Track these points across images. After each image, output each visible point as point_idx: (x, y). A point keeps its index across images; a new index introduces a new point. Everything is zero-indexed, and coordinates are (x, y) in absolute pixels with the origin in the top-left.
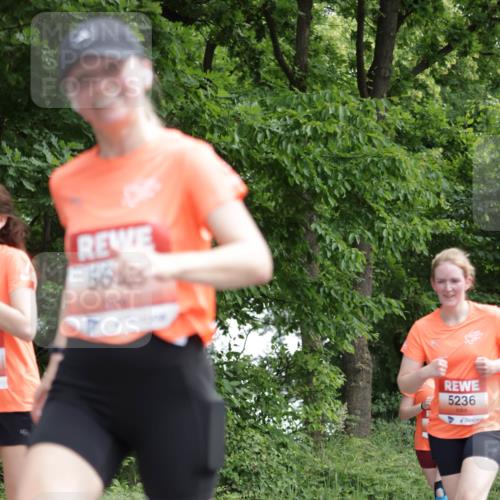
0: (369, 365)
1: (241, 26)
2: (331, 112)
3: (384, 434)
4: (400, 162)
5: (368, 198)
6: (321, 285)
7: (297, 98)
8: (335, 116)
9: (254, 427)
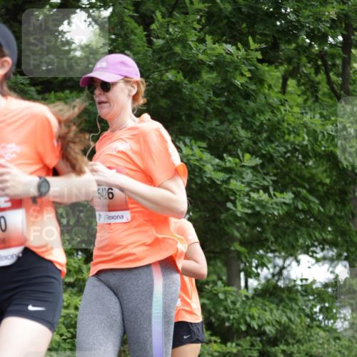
1: (305, 66)
9: (319, 327)
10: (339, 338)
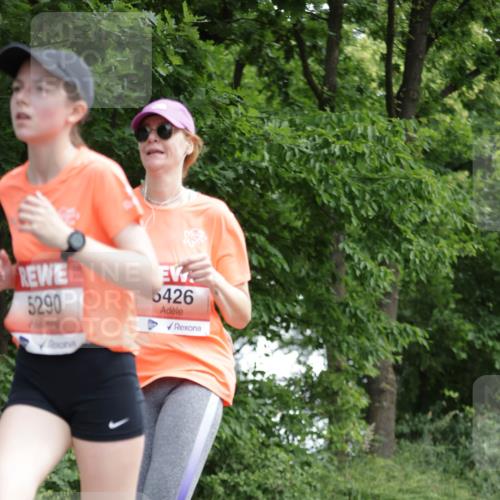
0: (392, 386)
1: (270, 46)
2: (359, 132)
3: (407, 454)
4: (427, 186)
5: (395, 220)
6: (347, 305)
7: (326, 118)
8: (364, 136)
9: (279, 445)
10: (309, 464)
